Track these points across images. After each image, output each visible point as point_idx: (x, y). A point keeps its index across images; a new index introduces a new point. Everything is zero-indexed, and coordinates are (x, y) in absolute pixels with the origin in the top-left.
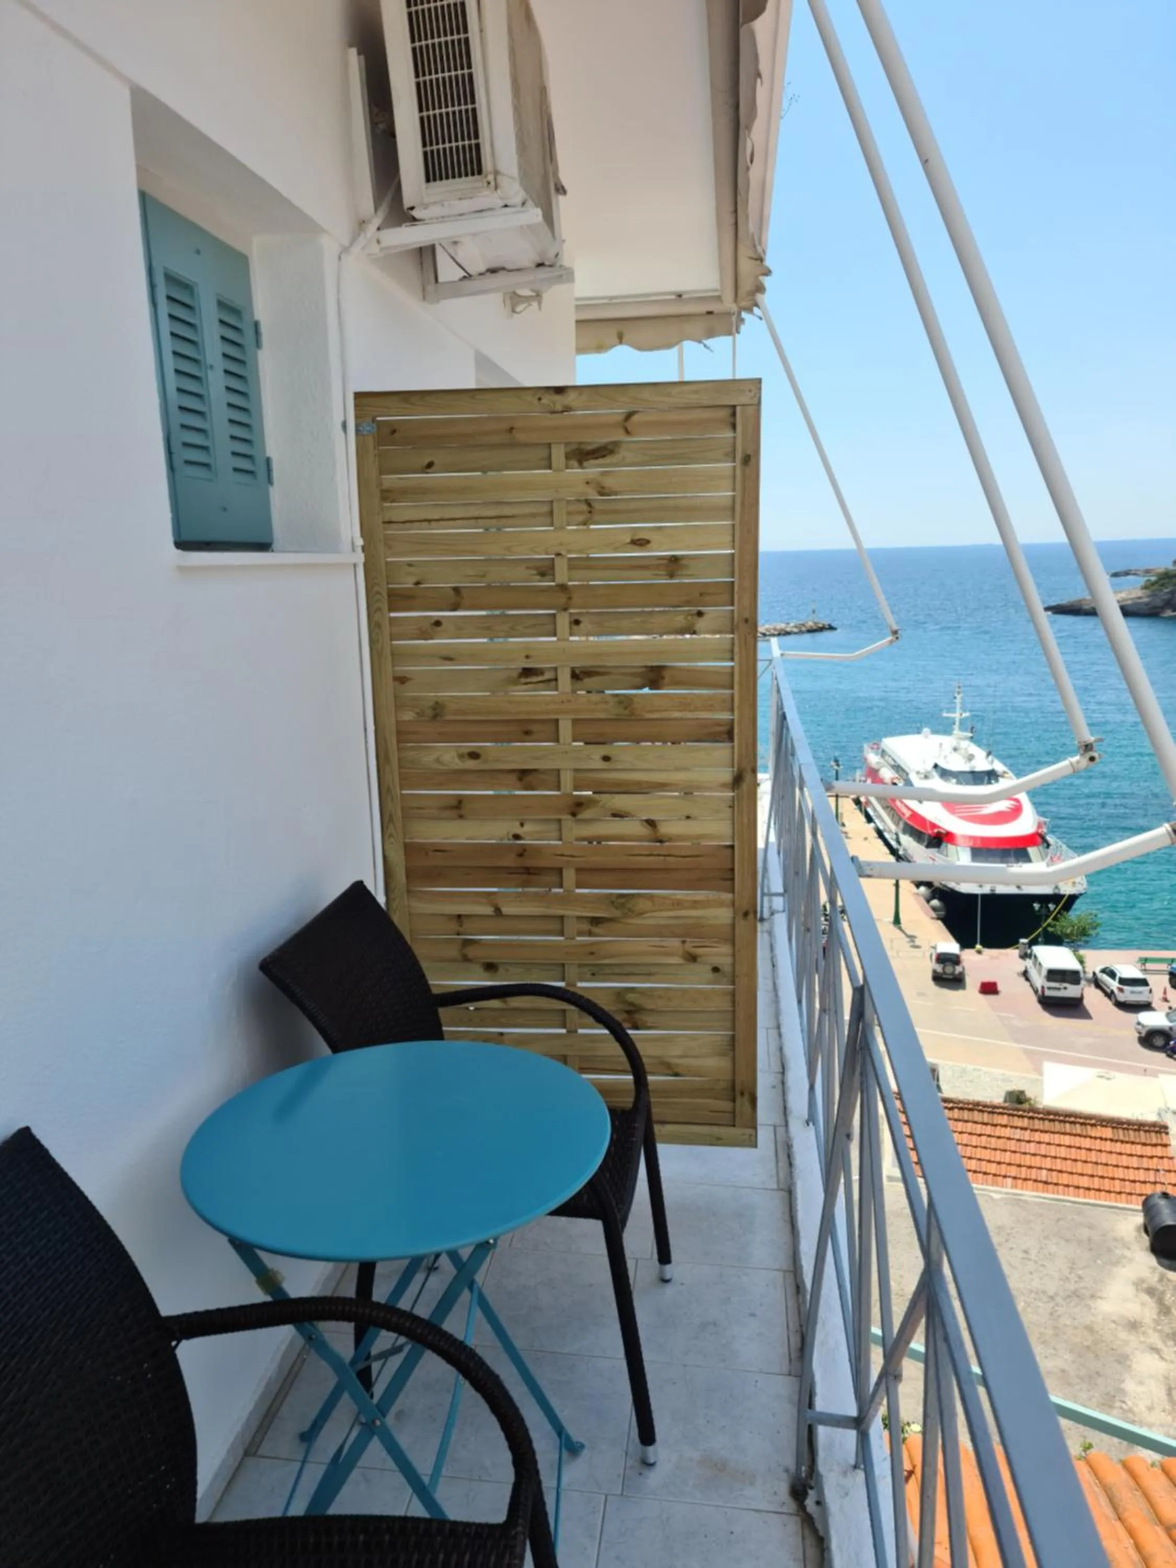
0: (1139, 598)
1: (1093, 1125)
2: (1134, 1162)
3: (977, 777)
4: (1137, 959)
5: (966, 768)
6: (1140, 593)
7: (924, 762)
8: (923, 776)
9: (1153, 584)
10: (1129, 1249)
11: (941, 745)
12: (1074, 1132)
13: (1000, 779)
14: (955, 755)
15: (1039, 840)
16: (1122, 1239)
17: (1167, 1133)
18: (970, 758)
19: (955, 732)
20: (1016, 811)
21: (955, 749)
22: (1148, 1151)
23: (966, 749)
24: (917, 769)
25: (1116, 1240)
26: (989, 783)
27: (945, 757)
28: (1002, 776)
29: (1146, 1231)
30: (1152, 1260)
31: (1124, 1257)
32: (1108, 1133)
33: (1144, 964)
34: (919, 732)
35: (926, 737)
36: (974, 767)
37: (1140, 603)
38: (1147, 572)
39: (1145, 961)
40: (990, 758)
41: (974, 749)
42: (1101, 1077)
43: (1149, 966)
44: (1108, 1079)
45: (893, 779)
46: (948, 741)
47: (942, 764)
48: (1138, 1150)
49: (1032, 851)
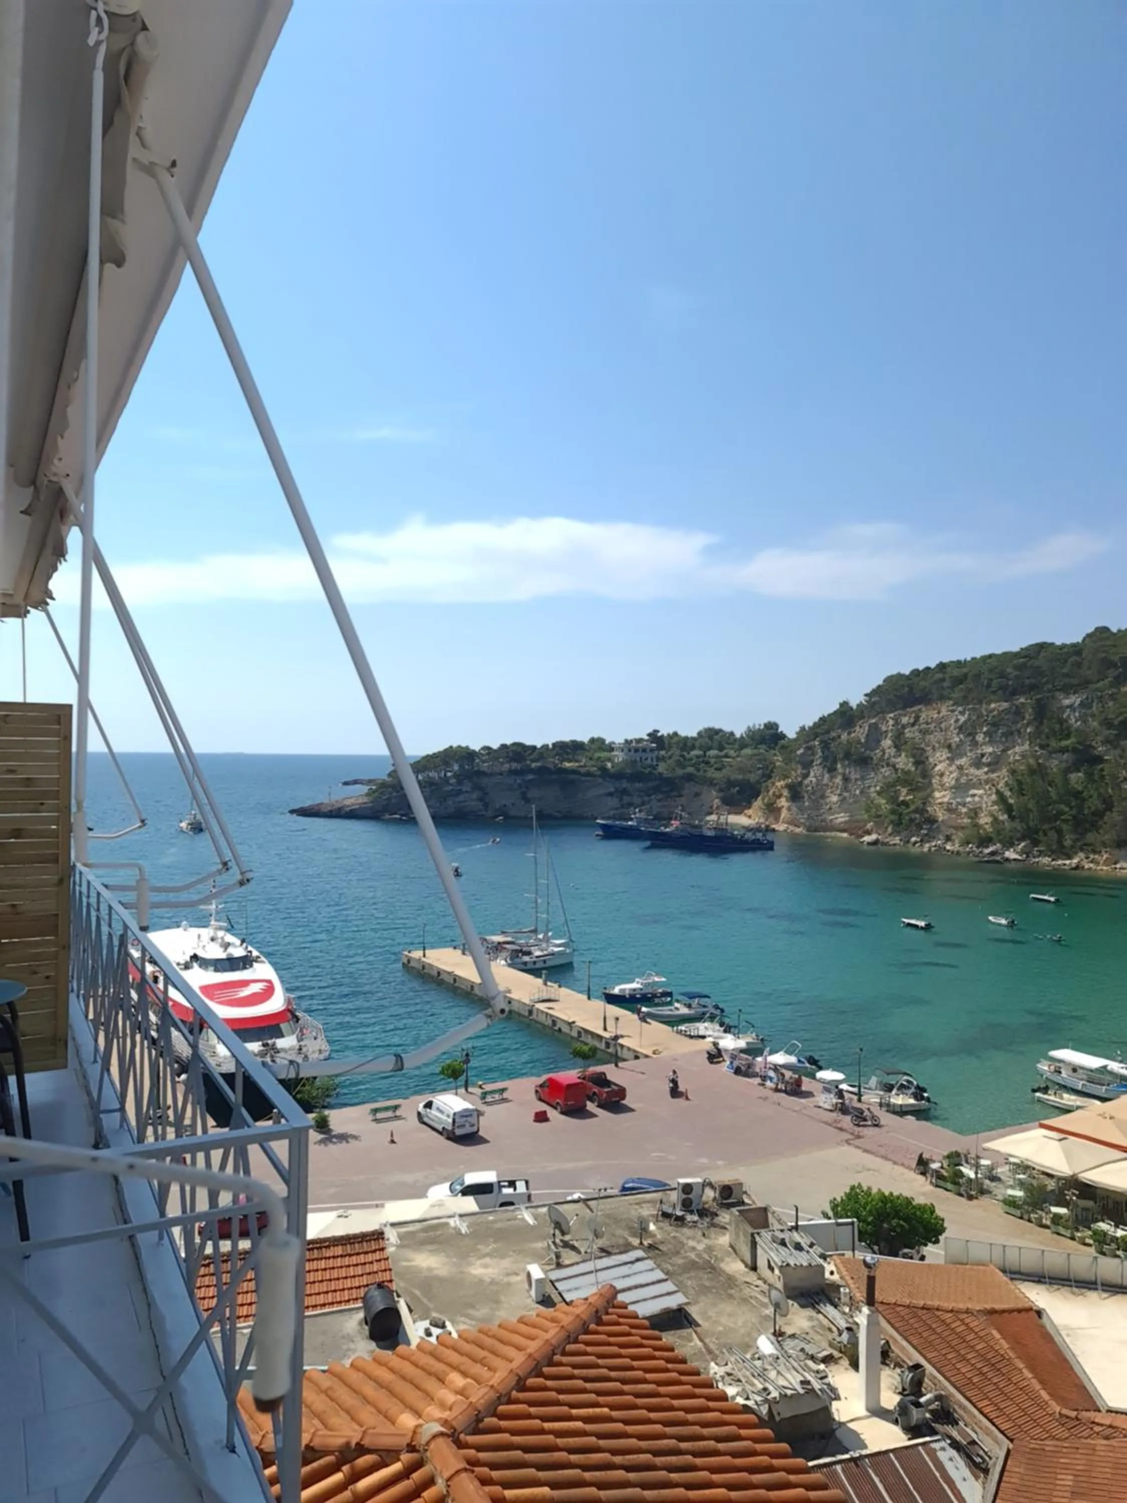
0: (365, 803)
1: (327, 1247)
2: (359, 1270)
3: (232, 964)
4: (369, 1111)
5: (223, 955)
6: (365, 800)
7: (184, 953)
8: (183, 967)
9: (374, 792)
10: (353, 1341)
11: (199, 936)
12: (313, 1257)
13: (255, 964)
14: (212, 944)
15: (289, 1015)
16: (348, 1334)
17: (383, 1239)
18: (226, 946)
19: (213, 923)
20: (268, 991)
21: (213, 939)
22: (370, 1258)
23: (222, 938)
24: (178, 961)
25: (343, 1337)
26: (244, 968)
27: (204, 947)
28: (256, 961)
29: (366, 1323)
30: (373, 1345)
31: (349, 1350)
32: (339, 1250)
33: (375, 1115)
34: (178, 927)
35: (185, 930)
36: (231, 954)
37: (365, 808)
38: (370, 782)
39: (375, 1111)
40: (244, 945)
41: (229, 938)
42: (340, 1216)
43: (379, 1115)
44: (346, 1217)
45: (154, 972)
46: (206, 933)
47: (201, 954)
48: (362, 1259)
49: (284, 1026)
